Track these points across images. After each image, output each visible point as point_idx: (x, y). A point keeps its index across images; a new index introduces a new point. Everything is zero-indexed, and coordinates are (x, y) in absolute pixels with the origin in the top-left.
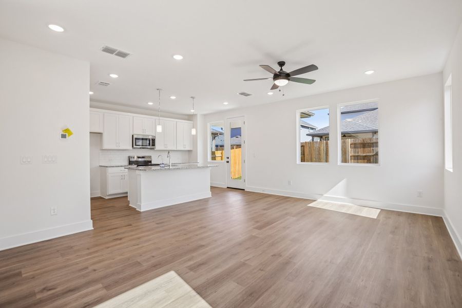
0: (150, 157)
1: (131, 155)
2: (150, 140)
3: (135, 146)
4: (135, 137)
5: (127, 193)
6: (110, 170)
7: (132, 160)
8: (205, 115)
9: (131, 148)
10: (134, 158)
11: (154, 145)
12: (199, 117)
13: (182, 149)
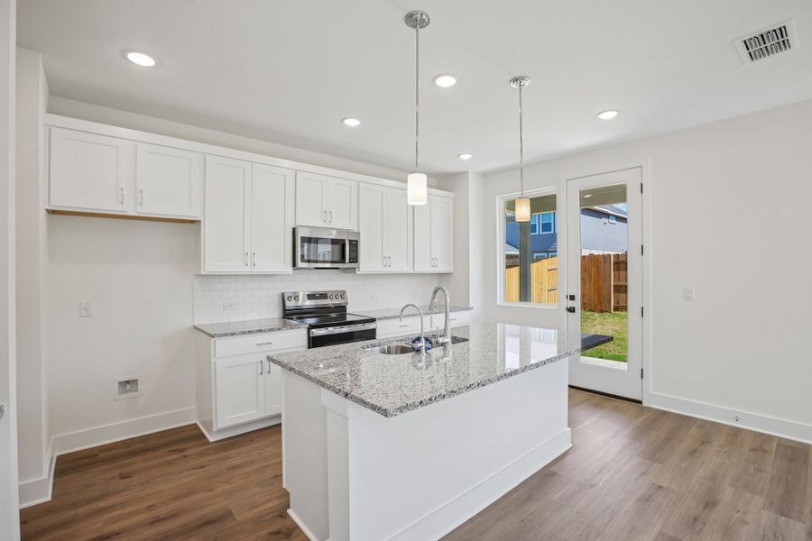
0: (342, 294)
1: (288, 289)
2: (344, 246)
3: (300, 264)
4: (300, 234)
5: (279, 416)
6: (221, 346)
7: (290, 304)
8: (486, 176)
9: (289, 269)
10: (296, 298)
11: (355, 259)
12: (472, 178)
13: (428, 269)
